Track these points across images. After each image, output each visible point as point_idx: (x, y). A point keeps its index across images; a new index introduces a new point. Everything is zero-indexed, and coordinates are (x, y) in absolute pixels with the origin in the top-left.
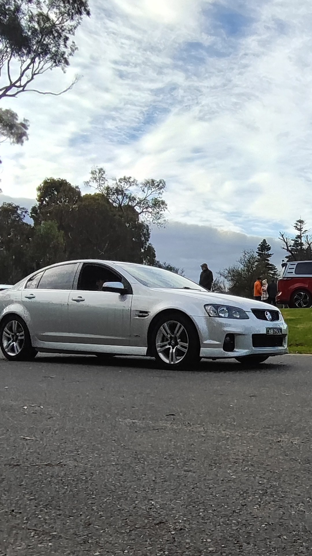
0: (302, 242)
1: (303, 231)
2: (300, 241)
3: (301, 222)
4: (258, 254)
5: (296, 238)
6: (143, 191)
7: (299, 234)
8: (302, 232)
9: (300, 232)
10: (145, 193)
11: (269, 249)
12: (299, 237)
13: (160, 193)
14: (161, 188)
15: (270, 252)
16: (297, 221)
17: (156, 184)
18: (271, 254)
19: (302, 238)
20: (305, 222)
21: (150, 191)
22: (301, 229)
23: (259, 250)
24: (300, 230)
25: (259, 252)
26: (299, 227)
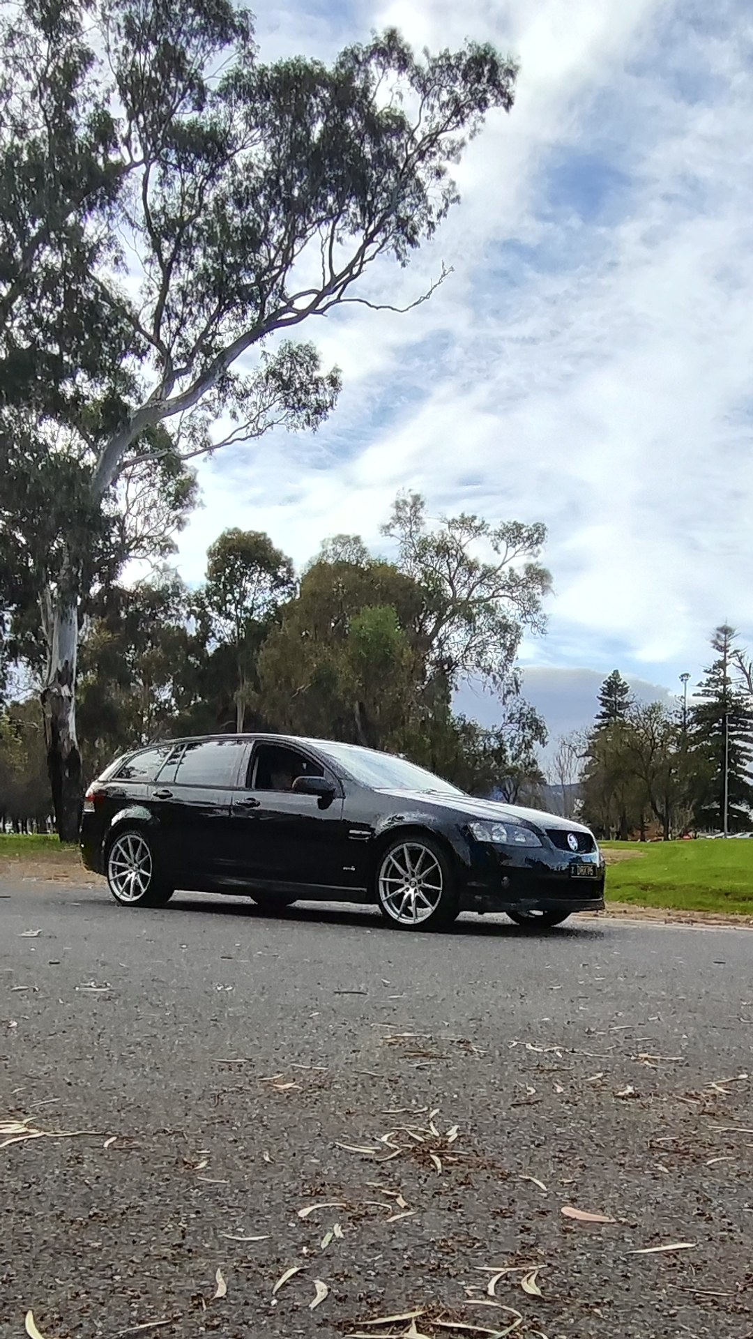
0: (727, 675)
1: (731, 652)
2: (722, 674)
3: (726, 631)
4: (601, 702)
5: (715, 667)
6: (496, 549)
7: (722, 659)
8: (728, 654)
9: (723, 654)
10: (499, 553)
11: (626, 691)
12: (722, 665)
13: (531, 554)
14: (537, 542)
15: (627, 698)
16: (719, 629)
17: (526, 534)
18: (627, 703)
19: (727, 668)
20: (736, 633)
21: (512, 551)
22: (725, 647)
23: (604, 694)
24: (724, 649)
25: (604, 697)
26: (722, 643)
